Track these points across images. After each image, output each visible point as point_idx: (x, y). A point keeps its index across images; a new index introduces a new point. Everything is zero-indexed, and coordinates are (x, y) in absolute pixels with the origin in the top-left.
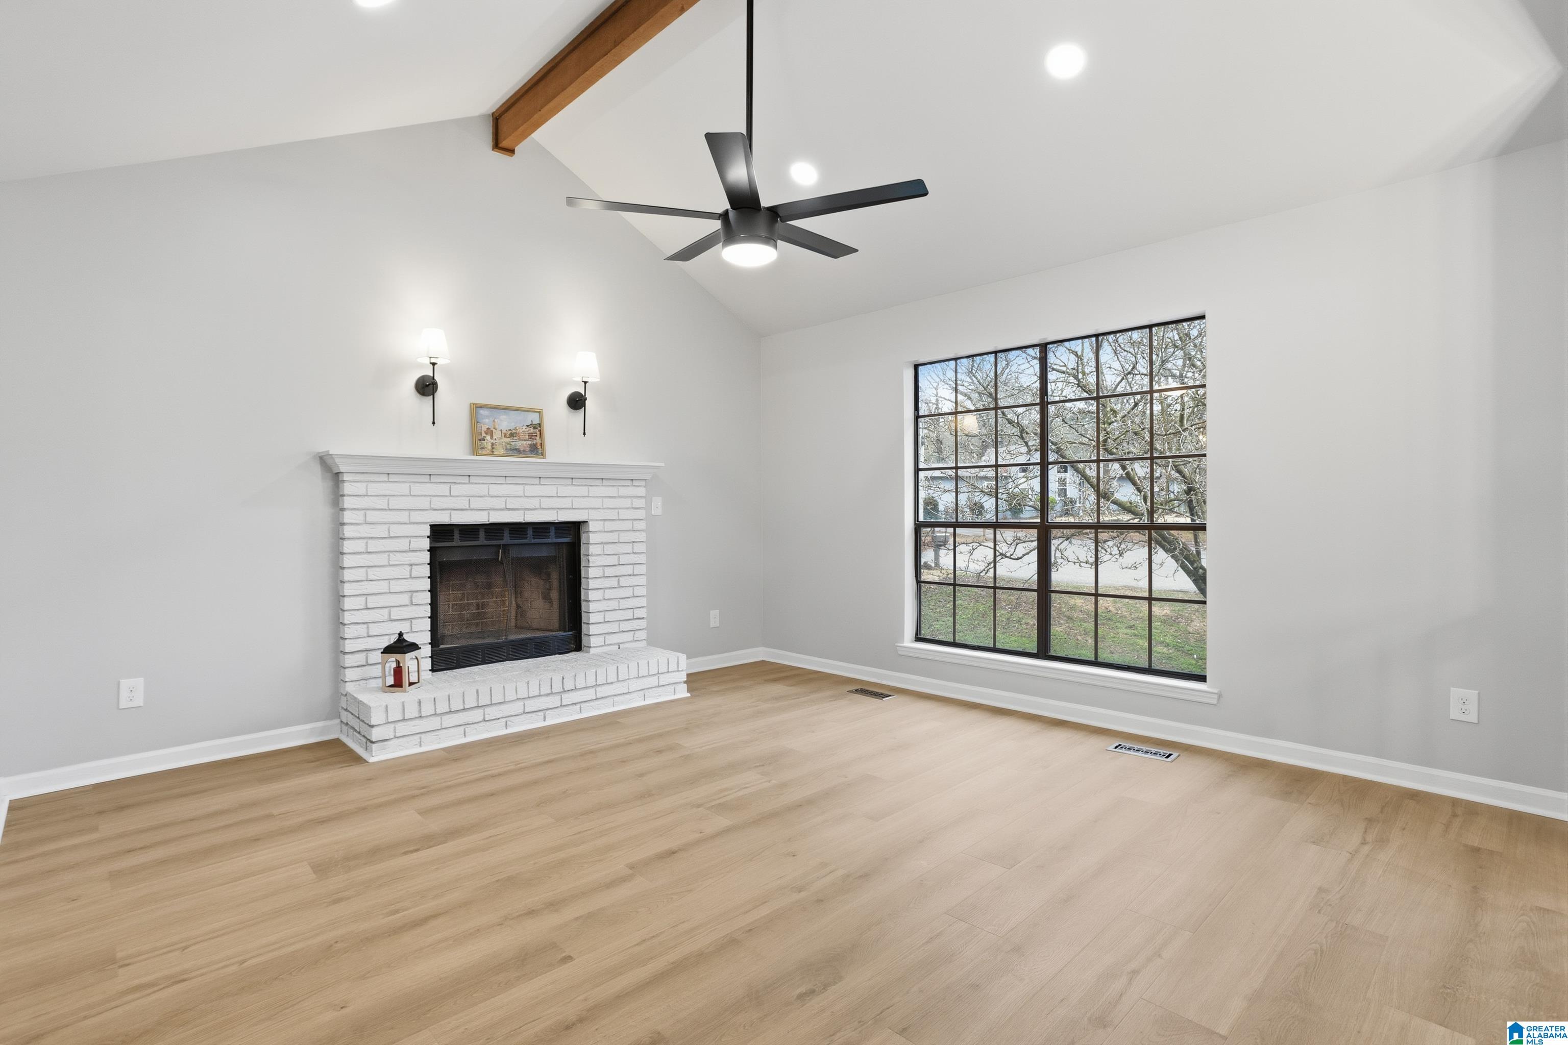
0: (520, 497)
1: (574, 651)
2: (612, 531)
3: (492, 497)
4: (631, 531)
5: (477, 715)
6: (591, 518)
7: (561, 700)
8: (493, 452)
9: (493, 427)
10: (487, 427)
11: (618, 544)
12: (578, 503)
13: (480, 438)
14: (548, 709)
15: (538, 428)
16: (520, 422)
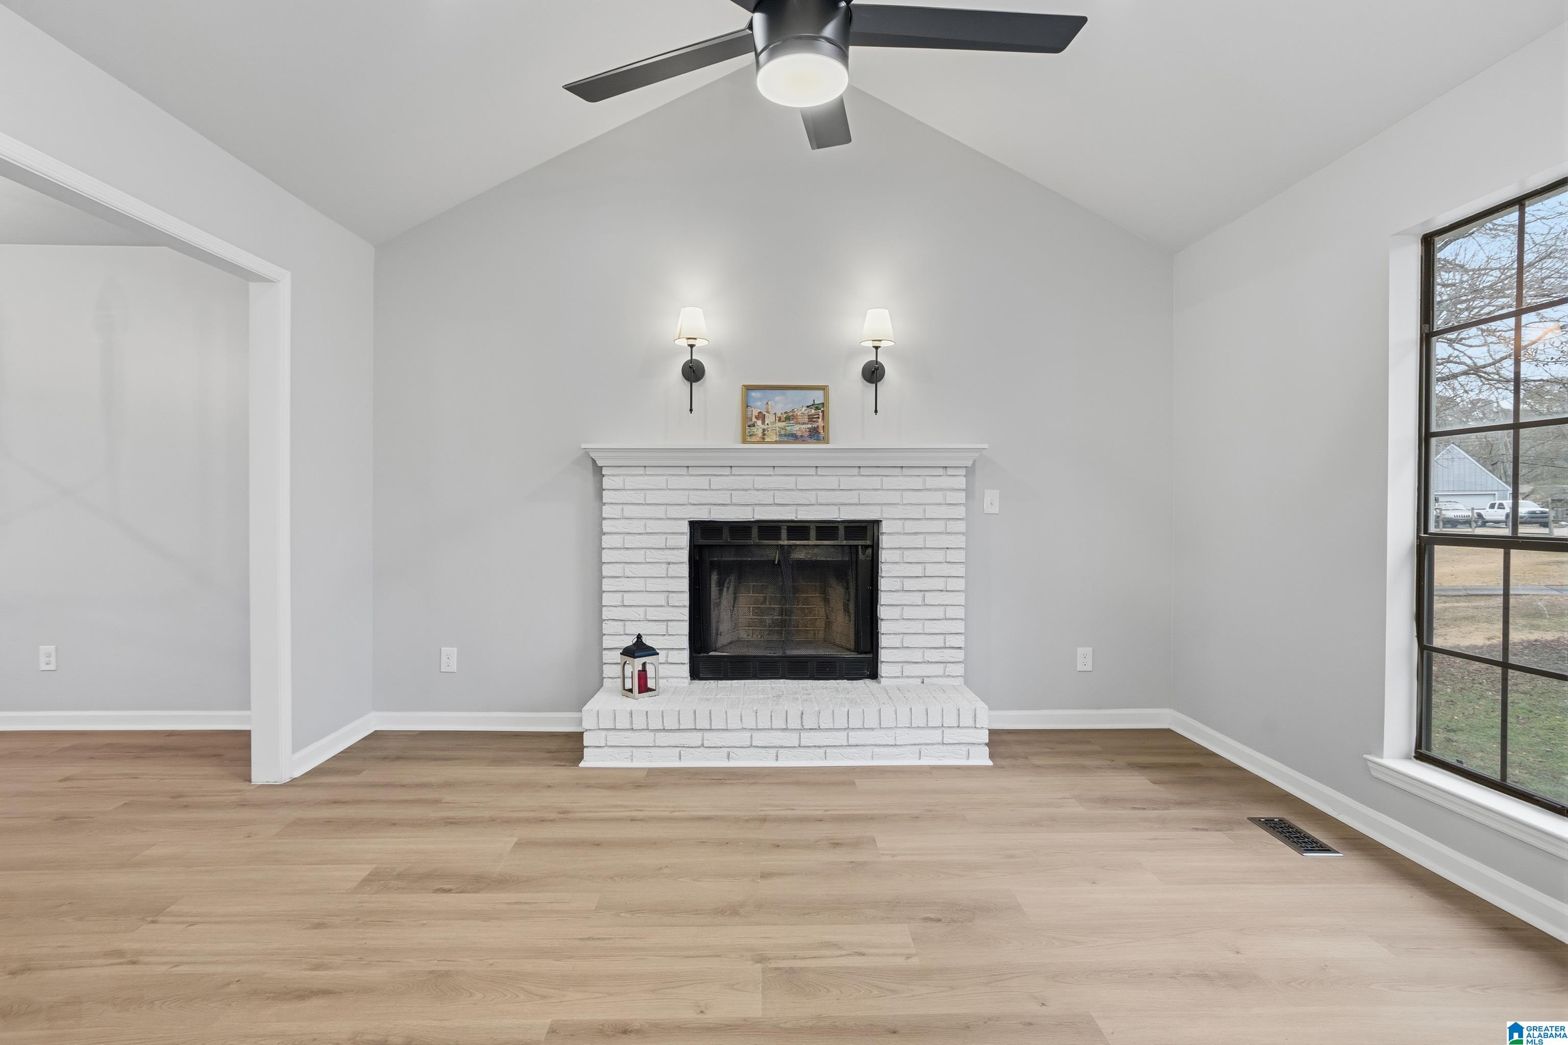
0: (793, 490)
1: (867, 678)
2: (916, 534)
3: (758, 490)
4: (944, 533)
5: (694, 739)
6: (885, 516)
7: (800, 739)
8: (764, 439)
9: (765, 410)
10: (759, 411)
11: (923, 551)
12: (866, 497)
13: (750, 423)
14: (782, 747)
15: (820, 409)
16: (799, 403)
